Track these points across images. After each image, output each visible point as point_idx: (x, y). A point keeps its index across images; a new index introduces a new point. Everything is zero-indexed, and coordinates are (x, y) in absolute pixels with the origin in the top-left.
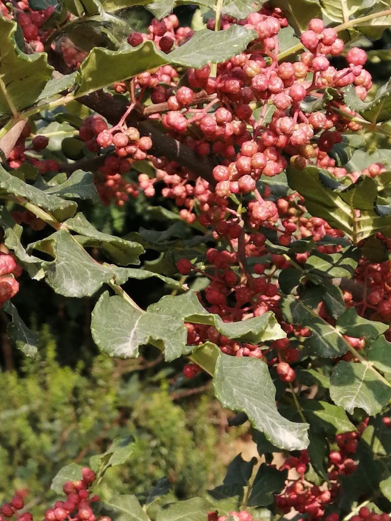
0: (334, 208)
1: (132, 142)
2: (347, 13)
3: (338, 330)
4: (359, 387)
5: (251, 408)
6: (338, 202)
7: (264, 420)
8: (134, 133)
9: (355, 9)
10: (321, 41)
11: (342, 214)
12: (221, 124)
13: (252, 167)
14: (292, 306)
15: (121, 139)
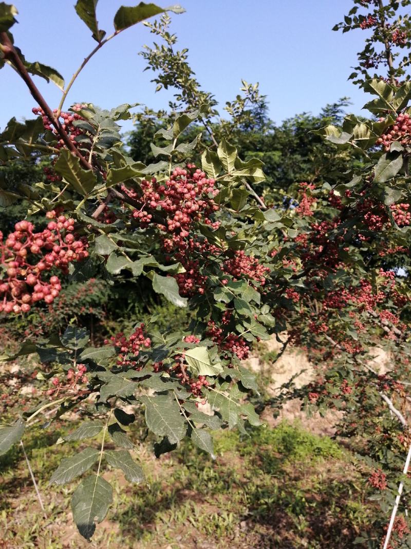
0: (216, 240)
1: (145, 216)
2: (215, 176)
3: (217, 278)
4: (223, 295)
5: (167, 293)
6: (216, 238)
7: (171, 297)
8: (146, 213)
9: (218, 175)
10: (200, 176)
11: (218, 242)
12: (168, 205)
13: (179, 219)
14: (202, 270)
15: (141, 215)
